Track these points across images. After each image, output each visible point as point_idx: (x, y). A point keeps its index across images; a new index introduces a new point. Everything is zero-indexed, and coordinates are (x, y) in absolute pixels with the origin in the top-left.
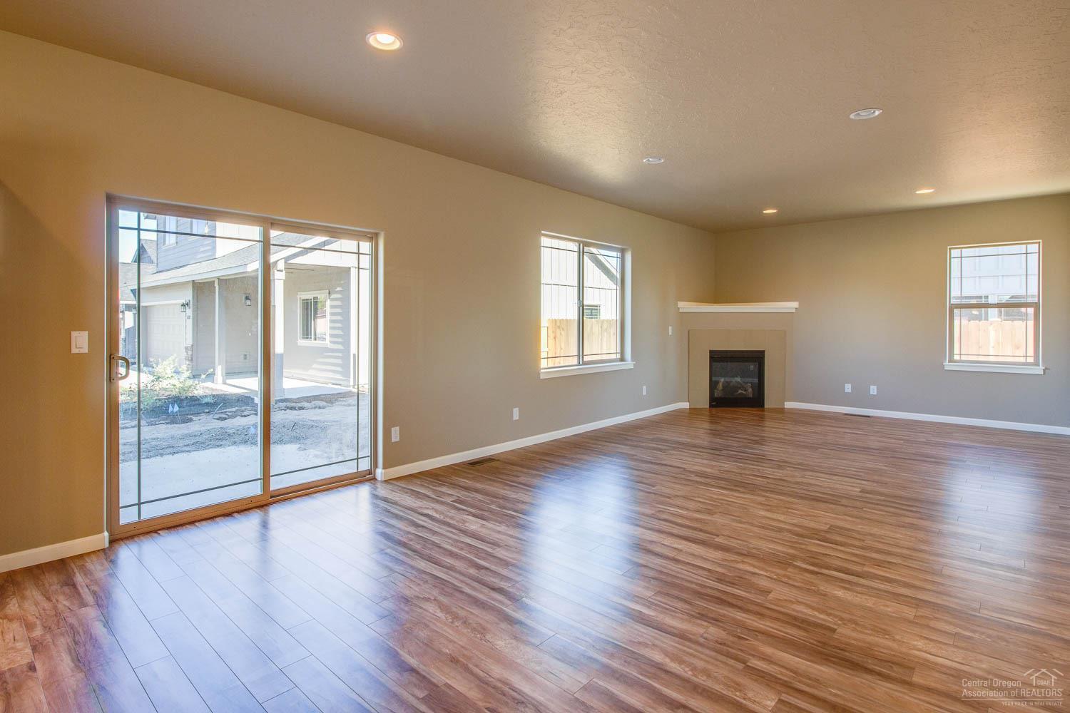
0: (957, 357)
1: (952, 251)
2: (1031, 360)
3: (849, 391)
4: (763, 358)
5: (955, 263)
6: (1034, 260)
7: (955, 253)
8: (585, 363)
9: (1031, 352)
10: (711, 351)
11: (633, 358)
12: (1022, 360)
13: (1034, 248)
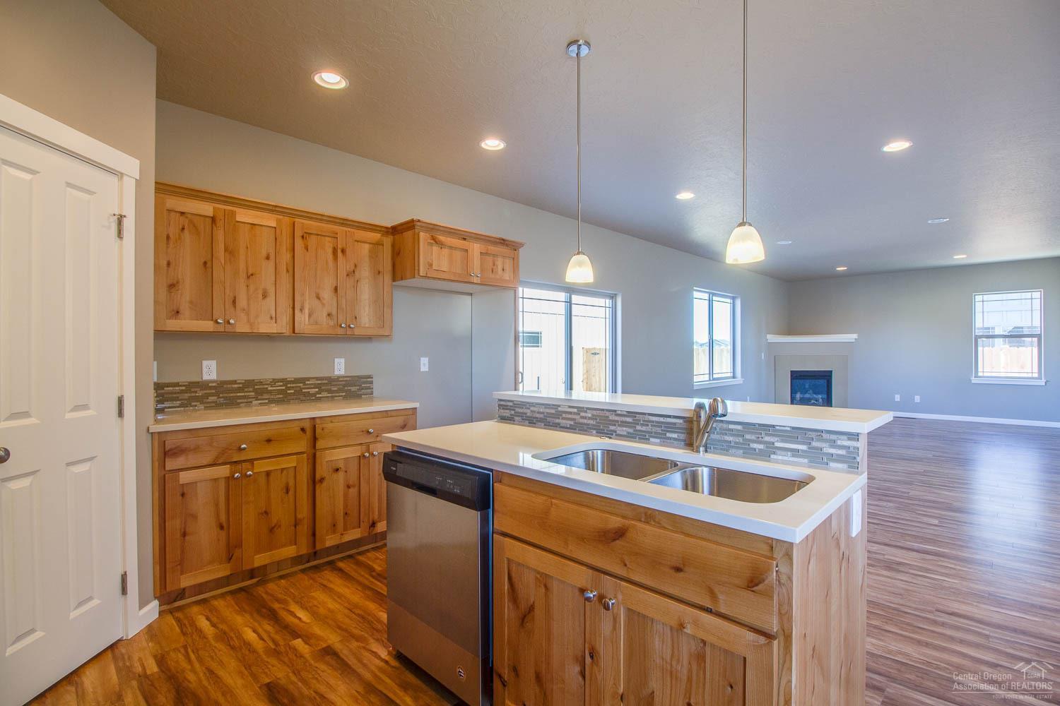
0: (980, 374)
1: (976, 297)
2: (1036, 375)
3: (899, 400)
4: (831, 376)
5: (978, 306)
6: (1037, 304)
7: (979, 298)
8: (714, 379)
9: (1036, 369)
10: (791, 371)
11: (742, 377)
12: (1030, 375)
13: (1037, 295)
